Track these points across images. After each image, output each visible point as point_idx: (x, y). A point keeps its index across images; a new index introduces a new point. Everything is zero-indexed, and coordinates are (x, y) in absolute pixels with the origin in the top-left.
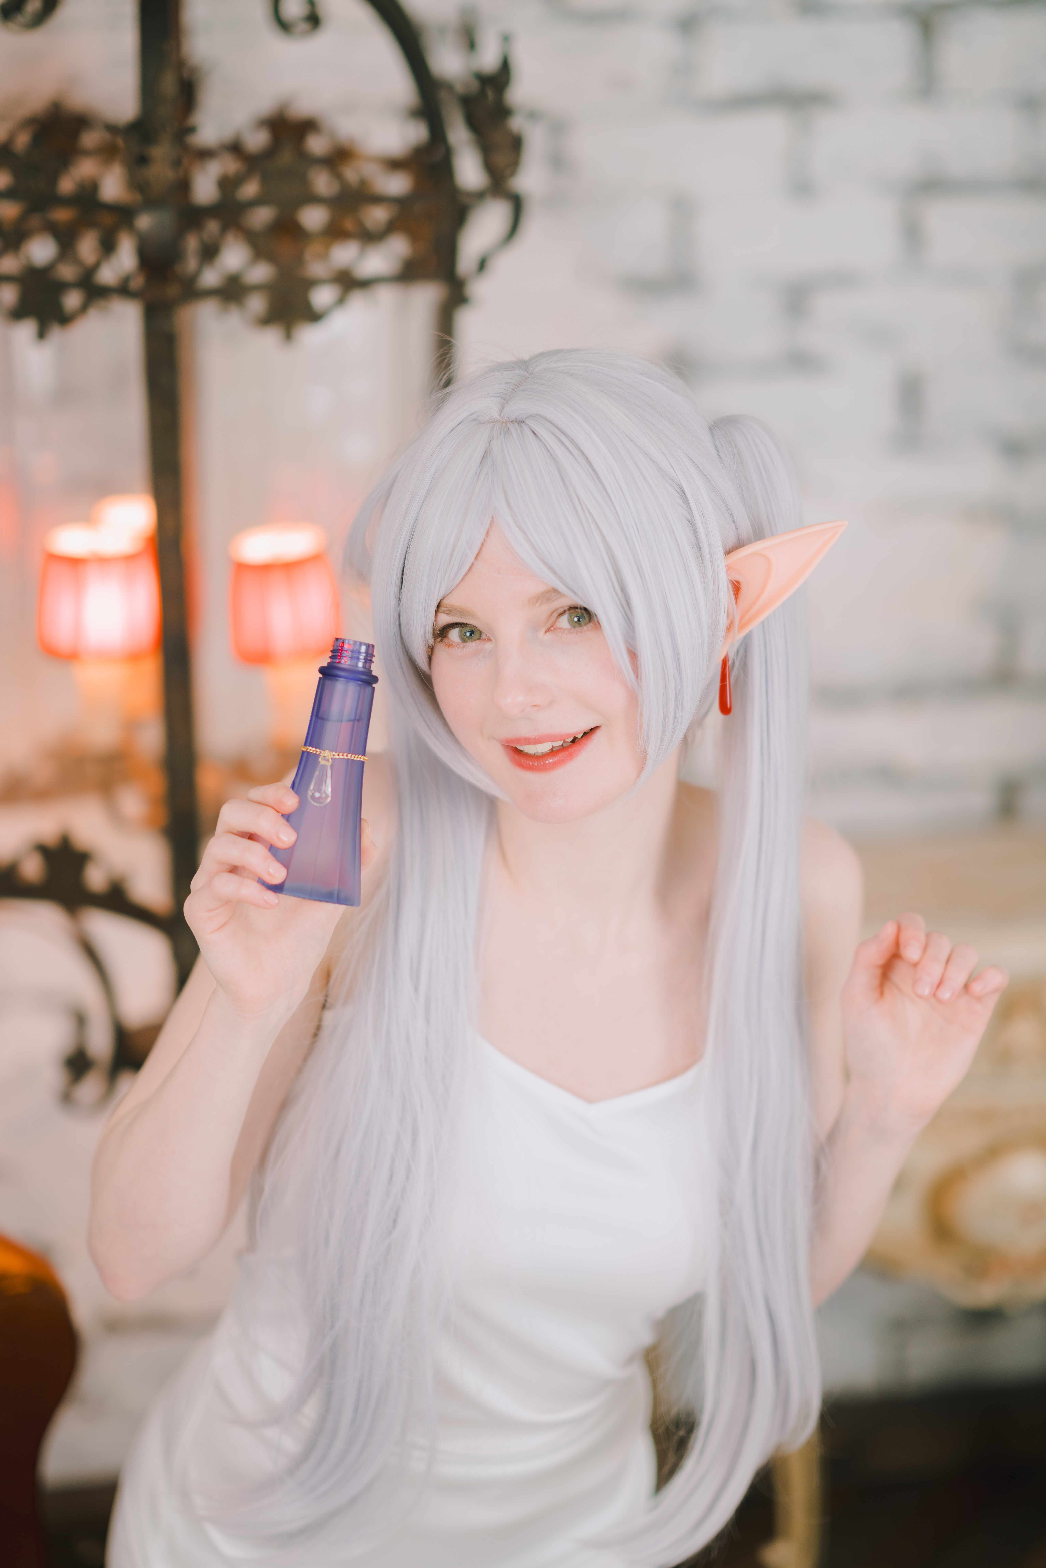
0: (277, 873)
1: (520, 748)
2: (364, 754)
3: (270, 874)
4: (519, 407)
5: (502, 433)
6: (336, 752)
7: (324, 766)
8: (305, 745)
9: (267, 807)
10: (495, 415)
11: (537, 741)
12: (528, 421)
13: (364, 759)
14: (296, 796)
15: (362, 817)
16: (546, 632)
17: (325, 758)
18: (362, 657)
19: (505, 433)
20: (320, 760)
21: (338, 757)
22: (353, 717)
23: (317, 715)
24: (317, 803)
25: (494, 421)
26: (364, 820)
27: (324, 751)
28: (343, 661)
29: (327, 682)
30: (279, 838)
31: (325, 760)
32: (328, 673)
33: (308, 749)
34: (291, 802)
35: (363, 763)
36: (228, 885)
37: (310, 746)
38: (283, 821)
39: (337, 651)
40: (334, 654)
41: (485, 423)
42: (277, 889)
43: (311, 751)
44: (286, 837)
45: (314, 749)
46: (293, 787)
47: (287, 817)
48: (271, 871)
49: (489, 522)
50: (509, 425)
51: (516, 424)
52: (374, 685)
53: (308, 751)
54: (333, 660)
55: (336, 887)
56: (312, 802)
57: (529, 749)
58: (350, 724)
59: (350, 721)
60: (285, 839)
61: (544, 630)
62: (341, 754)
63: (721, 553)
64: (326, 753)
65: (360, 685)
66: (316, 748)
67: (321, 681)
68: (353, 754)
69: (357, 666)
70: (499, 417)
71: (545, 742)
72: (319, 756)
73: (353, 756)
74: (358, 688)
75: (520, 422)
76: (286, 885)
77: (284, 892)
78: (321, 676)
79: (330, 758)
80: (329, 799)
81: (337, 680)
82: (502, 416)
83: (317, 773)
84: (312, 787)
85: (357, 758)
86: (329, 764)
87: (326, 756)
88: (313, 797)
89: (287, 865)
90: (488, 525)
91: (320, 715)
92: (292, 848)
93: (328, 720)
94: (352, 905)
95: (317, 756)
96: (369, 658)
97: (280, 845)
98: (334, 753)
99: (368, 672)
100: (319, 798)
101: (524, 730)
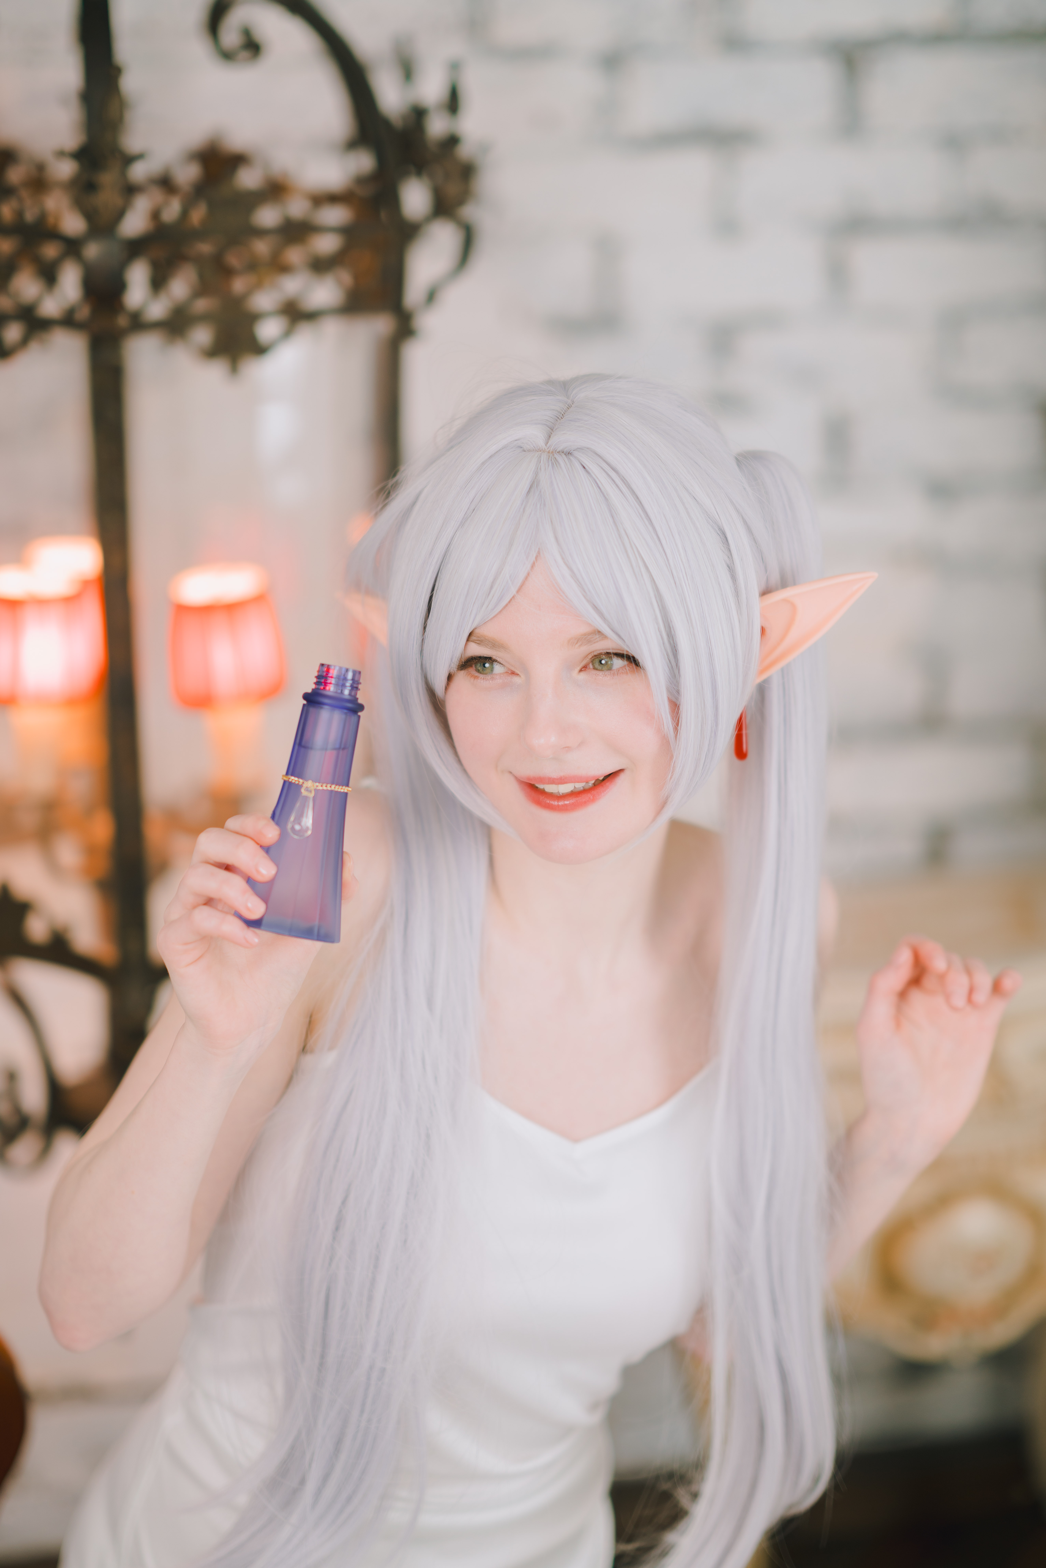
0: (255, 908)
1: (541, 786)
2: (347, 785)
3: (248, 909)
4: (565, 438)
5: (550, 464)
6: (319, 783)
7: (306, 798)
8: (287, 774)
9: (245, 838)
10: (541, 443)
11: (561, 781)
12: (576, 454)
13: (348, 790)
14: (276, 827)
15: (344, 850)
16: (581, 671)
17: (307, 789)
18: (348, 684)
19: (553, 464)
20: (303, 790)
21: (321, 788)
22: (337, 746)
23: (300, 744)
24: (297, 835)
25: (540, 450)
26: (346, 853)
27: (307, 781)
28: (327, 688)
29: (312, 710)
30: (258, 872)
31: (307, 790)
32: (312, 700)
33: (289, 779)
34: (271, 833)
35: (346, 794)
36: (207, 920)
37: (292, 775)
38: (262, 853)
39: (323, 678)
40: (318, 680)
41: (529, 451)
42: (254, 924)
43: (293, 781)
44: (265, 870)
45: (296, 779)
46: (273, 817)
47: (267, 849)
48: (249, 905)
49: (535, 556)
50: (556, 456)
51: (564, 456)
52: (359, 714)
53: (290, 780)
54: (317, 687)
55: (317, 923)
56: (292, 834)
57: (550, 788)
58: (335, 752)
59: (335, 749)
60: (264, 871)
61: (579, 668)
62: (324, 785)
63: (756, 593)
64: (309, 784)
65: (346, 714)
66: (298, 778)
67: (305, 708)
68: (336, 785)
69: (342, 692)
70: (544, 446)
71: (569, 783)
72: (302, 786)
73: (337, 787)
74: (344, 716)
75: (569, 454)
76: (264, 922)
77: (262, 928)
78: (305, 702)
79: (312, 788)
80: (309, 832)
81: (322, 708)
82: (548, 445)
83: (298, 805)
84: (292, 819)
85: (342, 789)
86: (312, 795)
87: (309, 787)
88: (293, 828)
89: (265, 900)
90: (534, 559)
91: (303, 743)
92: (272, 882)
93: (311, 748)
94: (332, 942)
95: (299, 787)
96: (355, 685)
97: (259, 878)
98: (317, 784)
99: (354, 700)
100: (299, 831)
101: (550, 770)
